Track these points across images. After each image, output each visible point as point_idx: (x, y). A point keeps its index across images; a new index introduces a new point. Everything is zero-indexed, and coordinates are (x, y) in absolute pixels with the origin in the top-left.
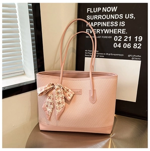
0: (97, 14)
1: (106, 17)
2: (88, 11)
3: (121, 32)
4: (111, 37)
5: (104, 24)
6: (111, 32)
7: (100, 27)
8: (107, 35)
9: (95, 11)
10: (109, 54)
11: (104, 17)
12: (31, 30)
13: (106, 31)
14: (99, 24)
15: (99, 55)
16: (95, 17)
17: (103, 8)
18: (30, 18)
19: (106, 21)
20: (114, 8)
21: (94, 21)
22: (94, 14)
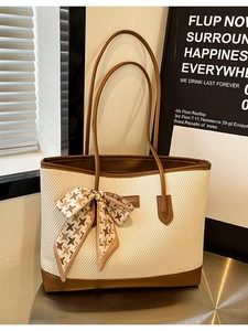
0: (212, 29)
1: (232, 38)
2: (191, 21)
4: (238, 85)
5: (224, 54)
6: (240, 74)
7: (215, 61)
8: (229, 79)
9: (208, 22)
10: (230, 124)
11: (226, 38)
13: (229, 71)
14: (212, 53)
15: (206, 123)
16: (206, 37)
17: (227, 18)
18: (61, 30)
19: (230, 47)
21: (201, 46)
22: (204, 29)
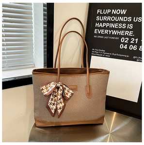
0: (107, 15)
1: (115, 19)
2: (98, 12)
3: (129, 34)
4: (118, 38)
5: (112, 25)
6: (119, 34)
7: (108, 28)
8: (114, 36)
9: (105, 12)
10: (115, 55)
11: (113, 19)
12: (44, 27)
13: (114, 32)
14: (107, 25)
15: (105, 54)
16: (105, 18)
17: (113, 10)
18: (44, 16)
19: (115, 22)
20: (124, 10)
21: (103, 22)
22: (104, 15)
